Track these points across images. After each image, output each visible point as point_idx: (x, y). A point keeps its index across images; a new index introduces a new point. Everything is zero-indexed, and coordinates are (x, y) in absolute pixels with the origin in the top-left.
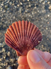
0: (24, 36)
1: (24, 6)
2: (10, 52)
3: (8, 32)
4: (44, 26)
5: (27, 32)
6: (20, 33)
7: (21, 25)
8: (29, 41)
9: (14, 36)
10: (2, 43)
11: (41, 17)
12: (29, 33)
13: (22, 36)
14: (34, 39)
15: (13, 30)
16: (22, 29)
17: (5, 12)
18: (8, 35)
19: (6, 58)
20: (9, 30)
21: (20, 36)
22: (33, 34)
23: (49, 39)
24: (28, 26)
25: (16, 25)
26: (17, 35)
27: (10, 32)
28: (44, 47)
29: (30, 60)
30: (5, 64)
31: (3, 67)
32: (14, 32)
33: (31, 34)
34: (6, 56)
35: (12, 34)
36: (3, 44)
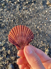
0: (21, 36)
1: (21, 3)
2: (10, 50)
3: (10, 34)
4: (43, 22)
5: (23, 34)
6: (18, 34)
7: (19, 29)
8: (24, 39)
9: (15, 36)
10: (1, 41)
11: (39, 14)
12: (24, 34)
13: (20, 36)
14: (28, 38)
15: (13, 32)
16: (20, 31)
17: (2, 11)
18: (11, 36)
19: (6, 57)
20: (11, 32)
21: (19, 36)
22: (28, 34)
23: (48, 35)
24: (24, 29)
25: (16, 29)
26: (16, 36)
27: (12, 33)
28: (43, 43)
29: (26, 52)
30: (6, 62)
31: (4, 65)
32: (14, 34)
33: (26, 34)
34: (6, 54)
35: (13, 35)
36: (2, 43)
